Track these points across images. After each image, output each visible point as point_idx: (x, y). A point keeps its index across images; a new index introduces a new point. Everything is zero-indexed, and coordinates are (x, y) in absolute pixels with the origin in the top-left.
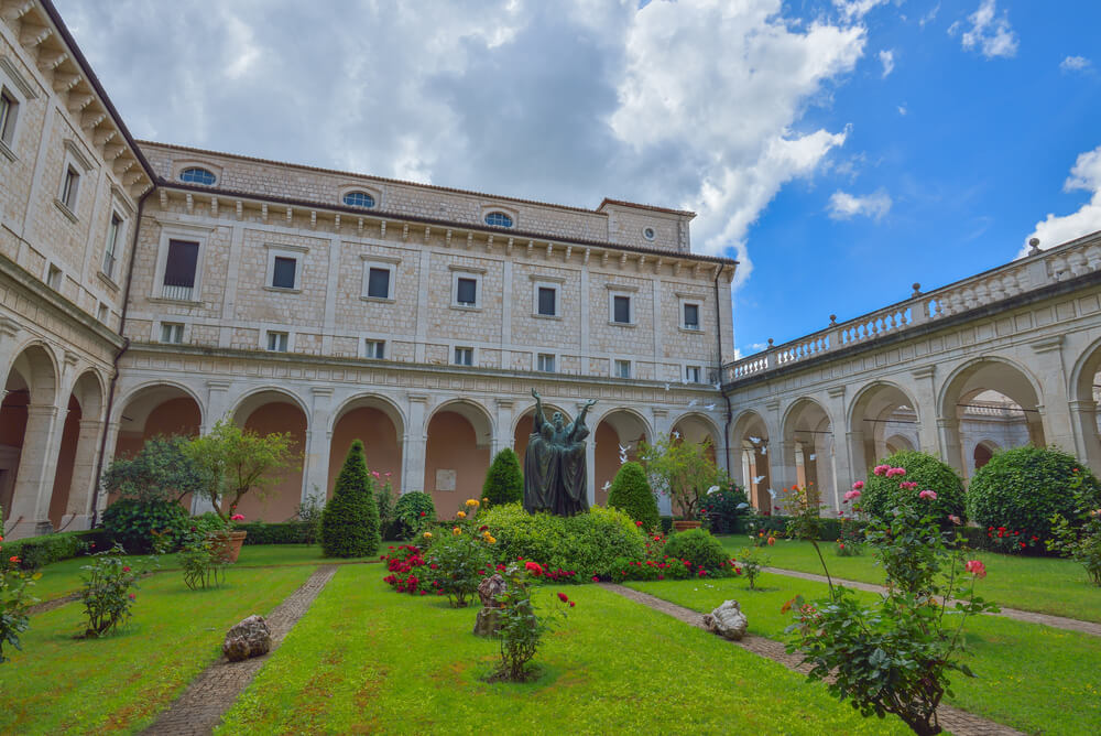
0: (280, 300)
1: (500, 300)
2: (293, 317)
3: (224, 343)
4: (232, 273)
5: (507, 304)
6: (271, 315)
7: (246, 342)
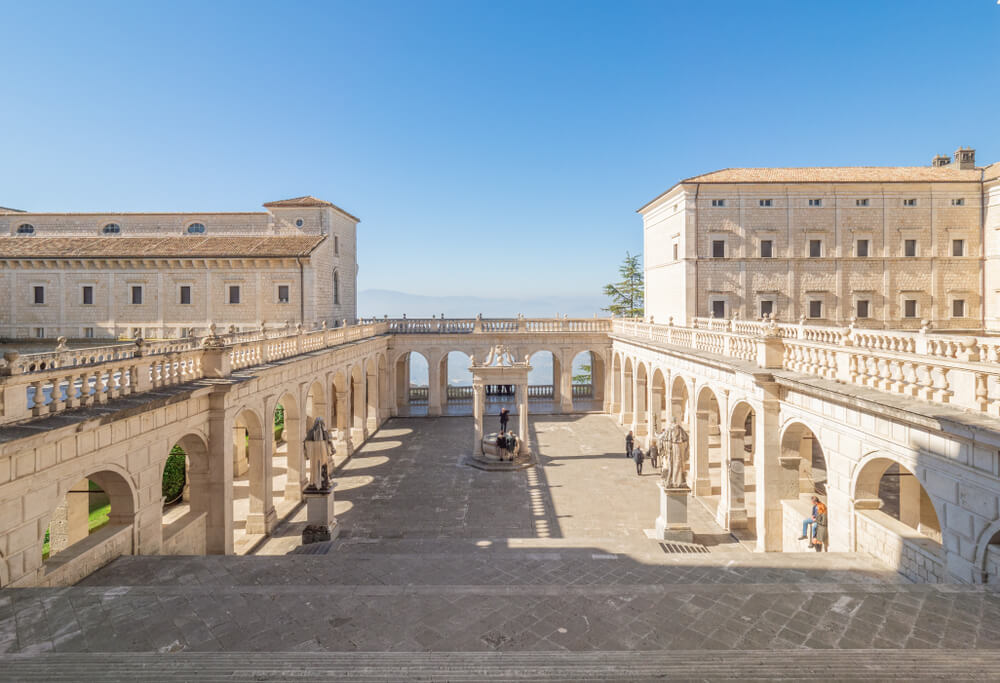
0: (38, 311)
1: (156, 297)
2: (45, 319)
3: (14, 336)
4: (13, 299)
5: (161, 299)
6: (34, 319)
7: (23, 335)
